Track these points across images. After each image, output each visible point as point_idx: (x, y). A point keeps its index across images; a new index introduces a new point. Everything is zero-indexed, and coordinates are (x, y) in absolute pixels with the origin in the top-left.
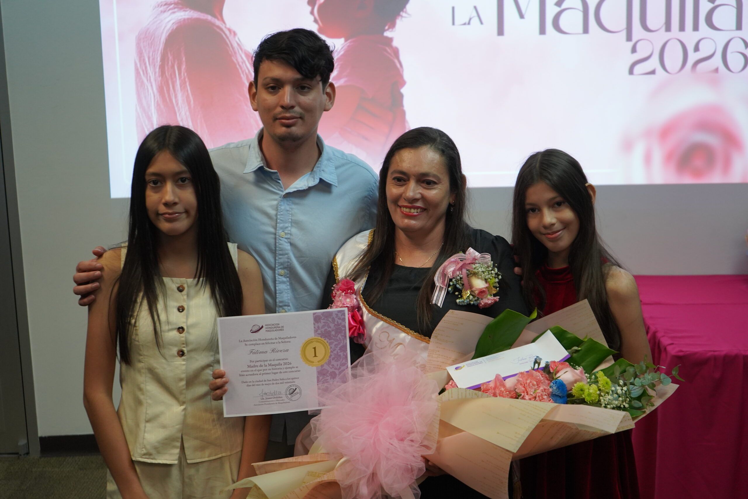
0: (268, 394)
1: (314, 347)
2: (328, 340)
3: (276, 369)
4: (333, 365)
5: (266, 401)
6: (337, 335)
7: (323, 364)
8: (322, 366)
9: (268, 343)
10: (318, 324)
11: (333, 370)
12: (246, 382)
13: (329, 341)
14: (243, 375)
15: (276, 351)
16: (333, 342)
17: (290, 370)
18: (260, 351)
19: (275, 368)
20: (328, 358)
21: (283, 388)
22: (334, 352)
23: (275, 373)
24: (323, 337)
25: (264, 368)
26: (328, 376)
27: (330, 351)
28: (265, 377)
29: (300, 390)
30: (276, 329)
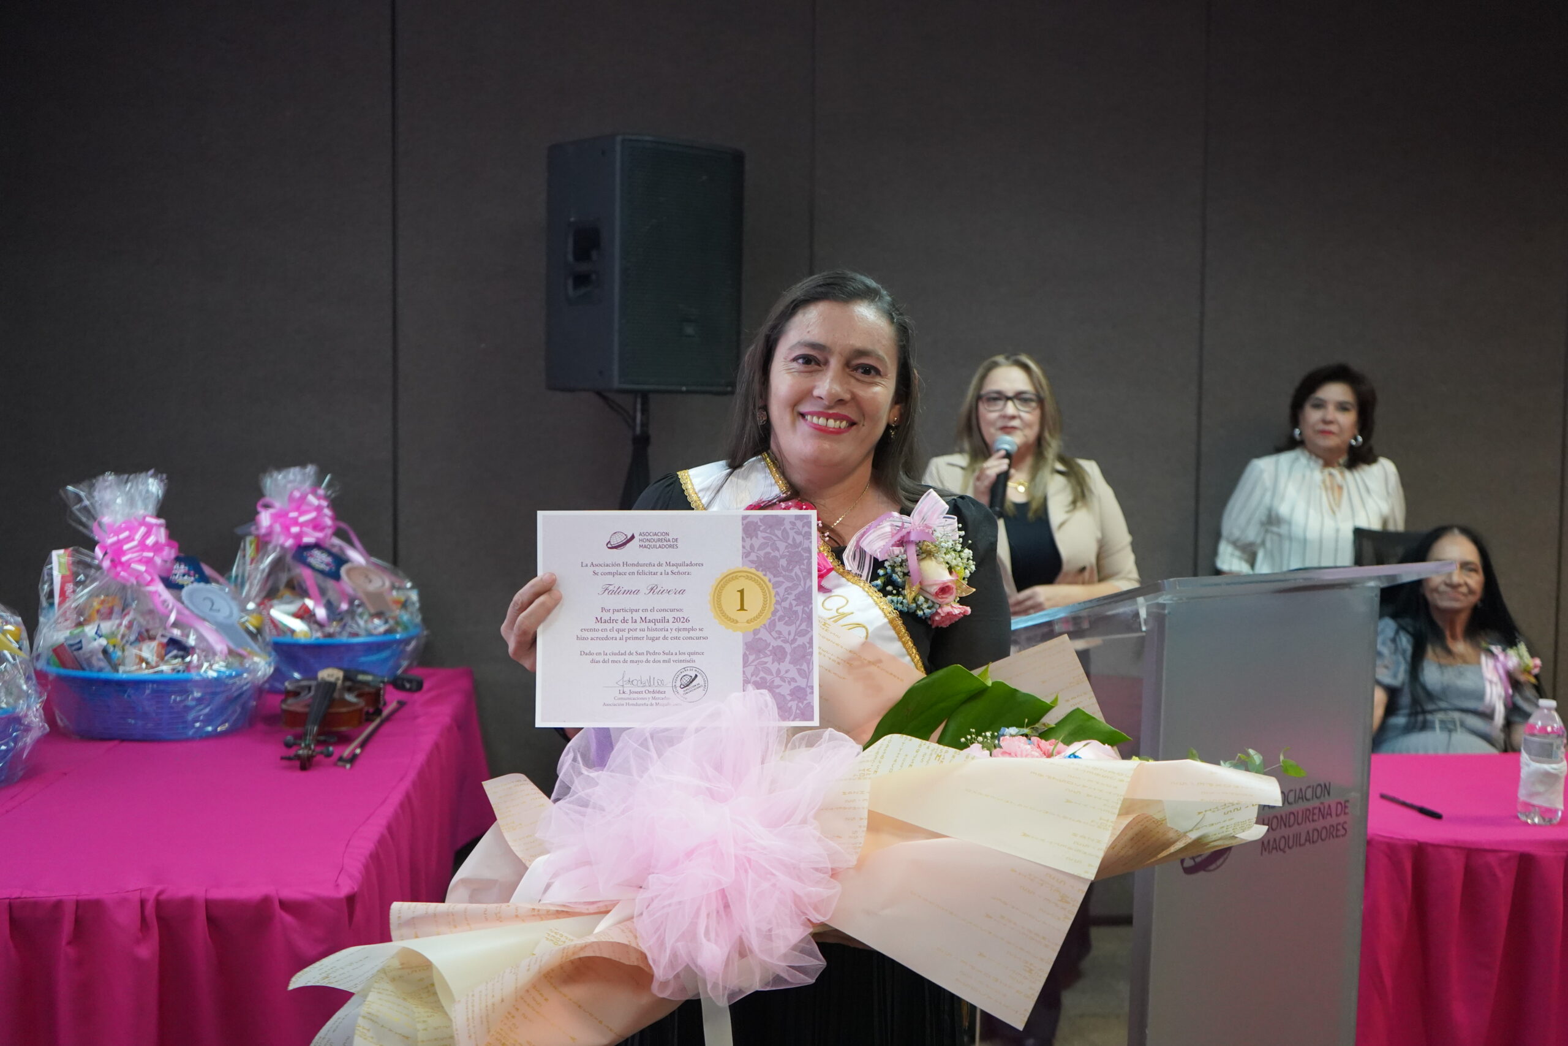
0: (635, 683)
1: (742, 588)
2: (772, 576)
3: (656, 630)
4: (780, 633)
5: (630, 699)
6: (791, 568)
7: (758, 627)
8: (756, 632)
9: (644, 573)
10: (751, 539)
11: (779, 643)
12: (590, 654)
13: (774, 580)
14: (584, 639)
15: (658, 590)
16: (783, 582)
17: (685, 634)
18: (623, 590)
19: (654, 627)
20: (769, 615)
21: (668, 672)
22: (783, 604)
23: (653, 639)
24: (761, 569)
25: (630, 625)
26: (769, 656)
27: (774, 601)
28: (632, 646)
29: (706, 681)
30: (661, 544)
